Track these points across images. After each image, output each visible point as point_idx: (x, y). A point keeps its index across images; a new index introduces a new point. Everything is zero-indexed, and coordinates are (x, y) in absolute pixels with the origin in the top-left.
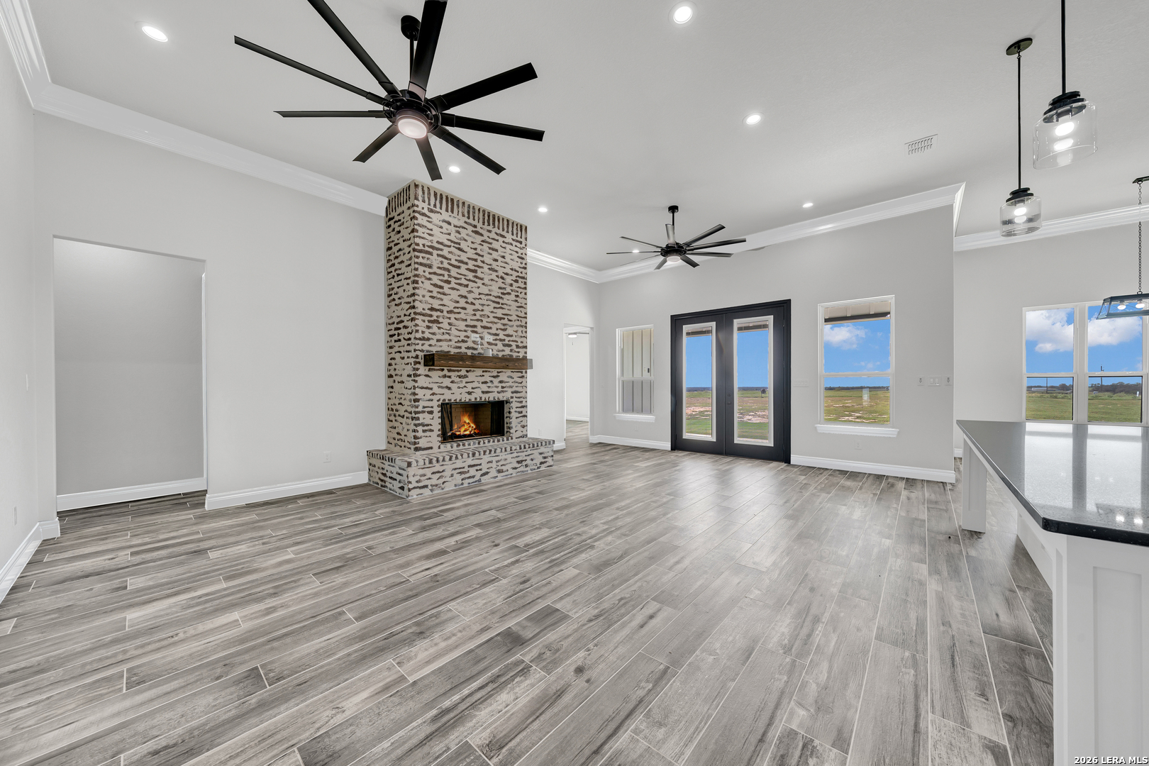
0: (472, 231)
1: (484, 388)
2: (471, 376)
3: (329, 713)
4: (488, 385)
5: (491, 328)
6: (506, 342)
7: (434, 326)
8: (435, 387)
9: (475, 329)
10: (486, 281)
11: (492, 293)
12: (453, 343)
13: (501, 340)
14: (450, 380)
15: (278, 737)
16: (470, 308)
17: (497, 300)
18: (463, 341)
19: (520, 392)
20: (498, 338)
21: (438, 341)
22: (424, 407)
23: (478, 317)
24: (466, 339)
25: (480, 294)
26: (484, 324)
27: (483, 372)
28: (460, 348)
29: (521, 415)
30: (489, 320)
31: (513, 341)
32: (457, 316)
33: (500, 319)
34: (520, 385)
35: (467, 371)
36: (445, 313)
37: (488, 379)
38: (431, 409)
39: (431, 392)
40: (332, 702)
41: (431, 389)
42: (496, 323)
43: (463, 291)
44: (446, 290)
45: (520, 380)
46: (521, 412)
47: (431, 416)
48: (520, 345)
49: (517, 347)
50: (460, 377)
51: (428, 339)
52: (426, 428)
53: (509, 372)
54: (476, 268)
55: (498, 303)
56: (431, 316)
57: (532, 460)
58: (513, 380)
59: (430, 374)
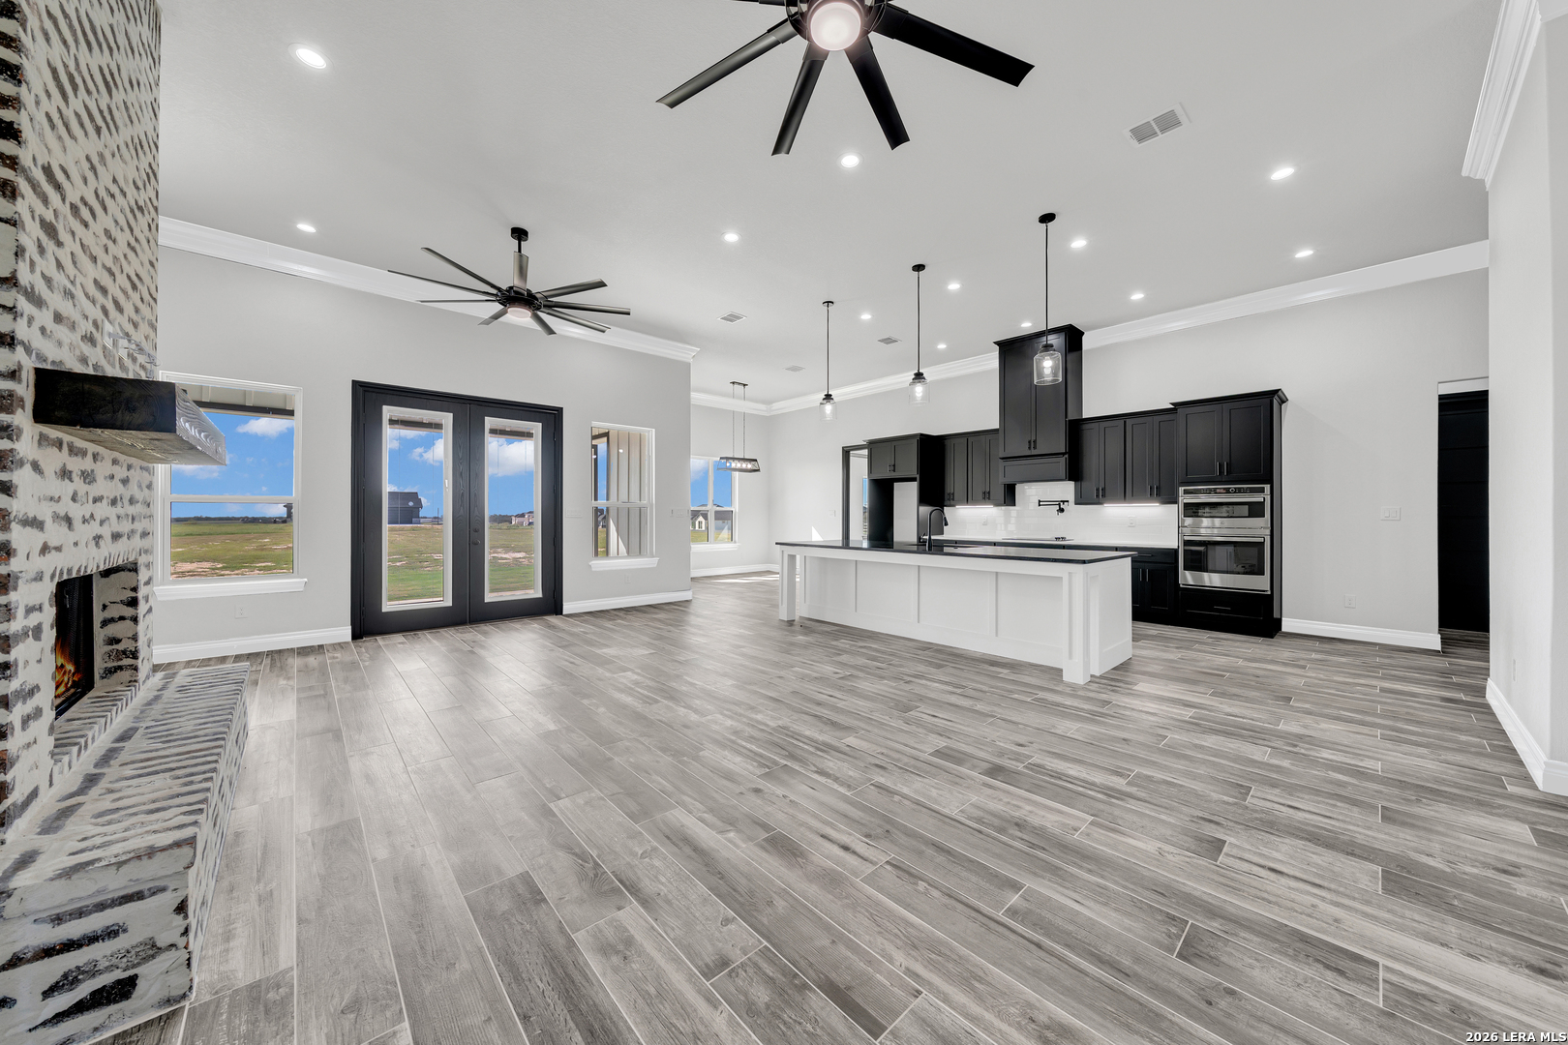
3: (1170, 857)
15: (1222, 880)
40: (1158, 860)
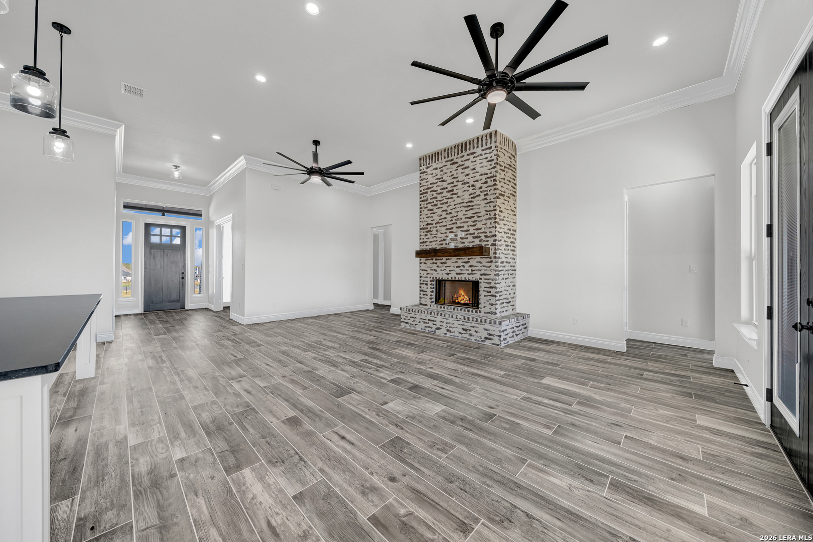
0: (451, 165)
1: (458, 270)
2: (449, 263)
4: (461, 268)
5: (463, 227)
6: (476, 235)
7: (429, 234)
8: (428, 269)
9: (452, 230)
10: (460, 194)
11: (464, 201)
12: (438, 242)
13: (471, 234)
14: (437, 265)
16: (449, 217)
17: (469, 204)
18: (444, 240)
19: (488, 275)
20: (468, 233)
21: (430, 242)
22: (423, 281)
23: (454, 221)
24: (446, 238)
25: (455, 205)
26: (459, 225)
27: (457, 259)
28: (442, 244)
29: (490, 294)
30: (462, 221)
31: (482, 233)
32: (441, 224)
33: (470, 218)
34: (488, 269)
35: (447, 259)
36: (434, 224)
37: (461, 264)
38: (426, 282)
39: (427, 272)
41: (427, 271)
42: (467, 222)
43: (445, 207)
44: (435, 211)
45: (488, 264)
46: (490, 292)
47: (426, 286)
48: (489, 234)
49: (486, 237)
50: (442, 263)
51: (426, 242)
52: (424, 293)
53: (478, 258)
54: (453, 188)
55: (469, 206)
56: (427, 228)
57: (476, 332)
58: (482, 265)
59: (426, 262)
